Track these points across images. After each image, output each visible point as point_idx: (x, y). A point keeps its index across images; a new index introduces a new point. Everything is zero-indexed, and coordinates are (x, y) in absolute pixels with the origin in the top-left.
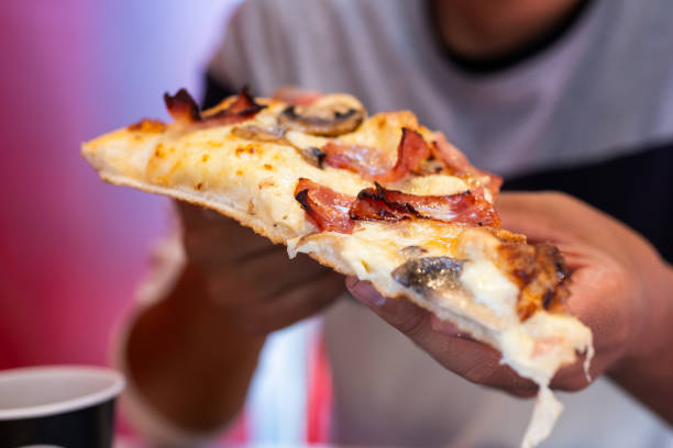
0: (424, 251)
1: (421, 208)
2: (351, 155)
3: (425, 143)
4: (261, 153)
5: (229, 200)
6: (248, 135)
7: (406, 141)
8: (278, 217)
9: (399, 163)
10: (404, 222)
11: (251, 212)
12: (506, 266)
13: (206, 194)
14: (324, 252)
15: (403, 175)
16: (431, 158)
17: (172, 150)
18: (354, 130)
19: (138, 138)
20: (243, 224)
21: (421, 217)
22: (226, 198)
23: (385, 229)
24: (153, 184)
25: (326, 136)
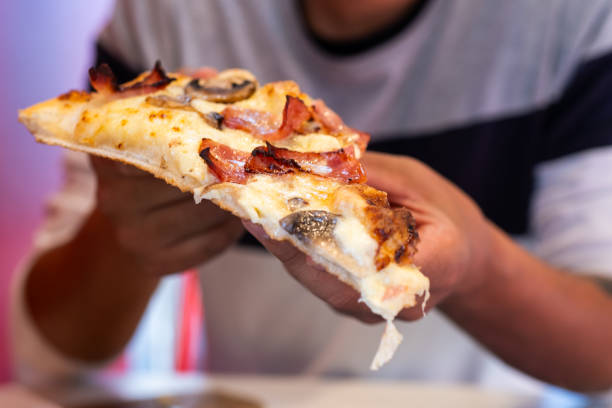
0: (306, 203)
1: (304, 164)
2: (245, 117)
3: (306, 107)
4: (170, 118)
5: (144, 157)
6: (159, 103)
7: (290, 107)
8: (186, 171)
9: (284, 123)
10: (289, 175)
11: (163, 166)
12: (370, 225)
13: (126, 152)
14: (224, 199)
15: (288, 134)
16: (311, 119)
17: (96, 116)
18: (248, 97)
19: (67, 106)
20: (157, 176)
21: (303, 171)
22: (142, 155)
23: (274, 181)
24: (80, 144)
25: (225, 102)
